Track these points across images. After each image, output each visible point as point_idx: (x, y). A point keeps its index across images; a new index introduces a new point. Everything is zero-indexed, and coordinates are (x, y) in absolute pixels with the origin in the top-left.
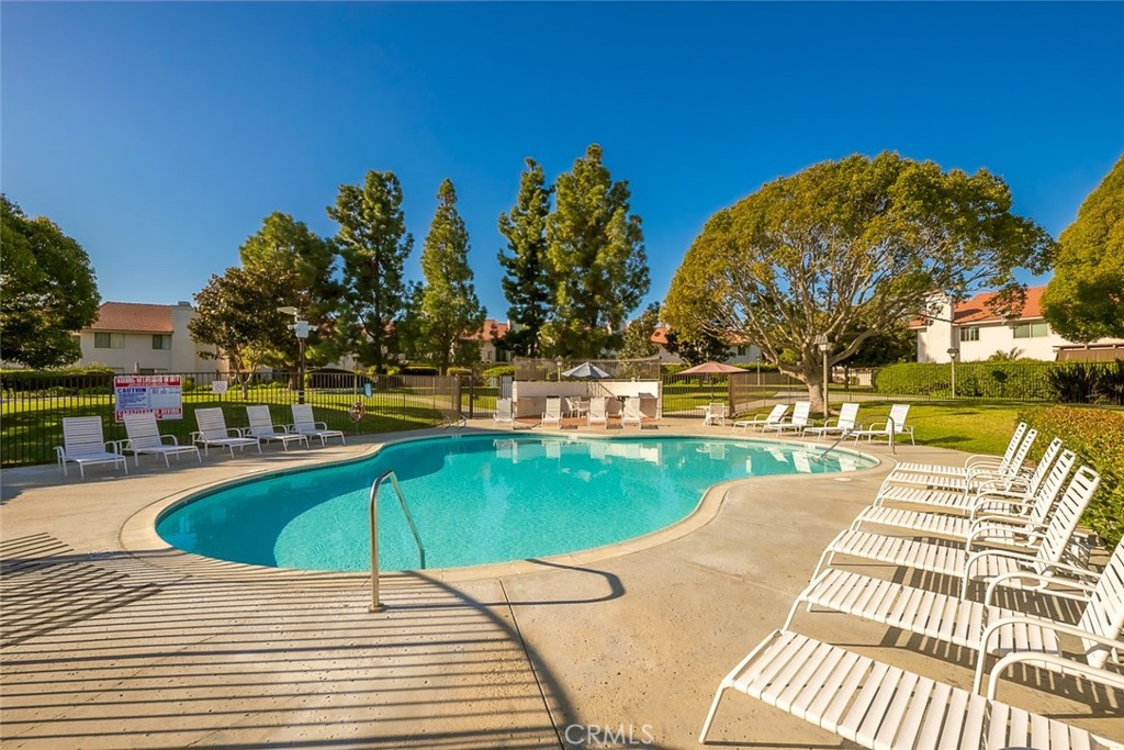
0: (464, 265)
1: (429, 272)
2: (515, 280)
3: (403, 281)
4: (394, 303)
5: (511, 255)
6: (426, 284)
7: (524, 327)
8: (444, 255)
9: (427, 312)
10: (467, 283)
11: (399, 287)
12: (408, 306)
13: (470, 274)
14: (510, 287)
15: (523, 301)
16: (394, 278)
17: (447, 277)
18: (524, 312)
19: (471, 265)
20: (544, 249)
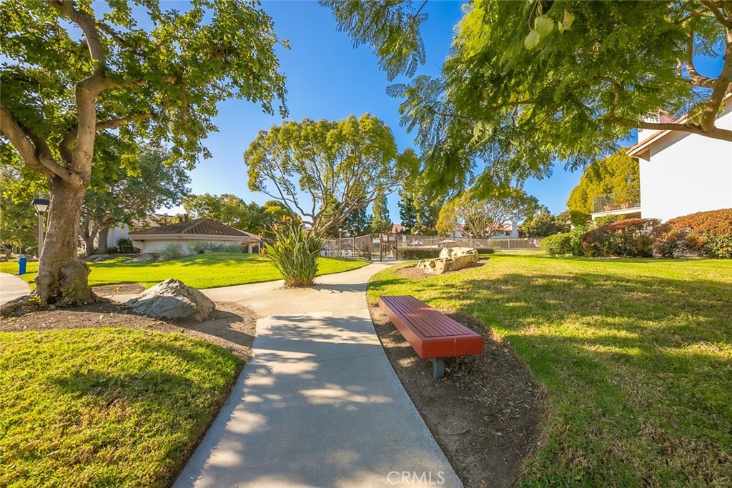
0: (386, 209)
1: (374, 212)
2: (404, 212)
3: (366, 214)
4: (363, 221)
5: (402, 203)
6: (373, 216)
7: (407, 228)
8: (379, 206)
9: (374, 225)
10: (387, 215)
11: (366, 217)
12: (368, 223)
13: (388, 212)
14: (401, 213)
15: (407, 219)
16: (363, 213)
17: (380, 214)
18: (407, 223)
19: (388, 209)
20: (413, 201)
